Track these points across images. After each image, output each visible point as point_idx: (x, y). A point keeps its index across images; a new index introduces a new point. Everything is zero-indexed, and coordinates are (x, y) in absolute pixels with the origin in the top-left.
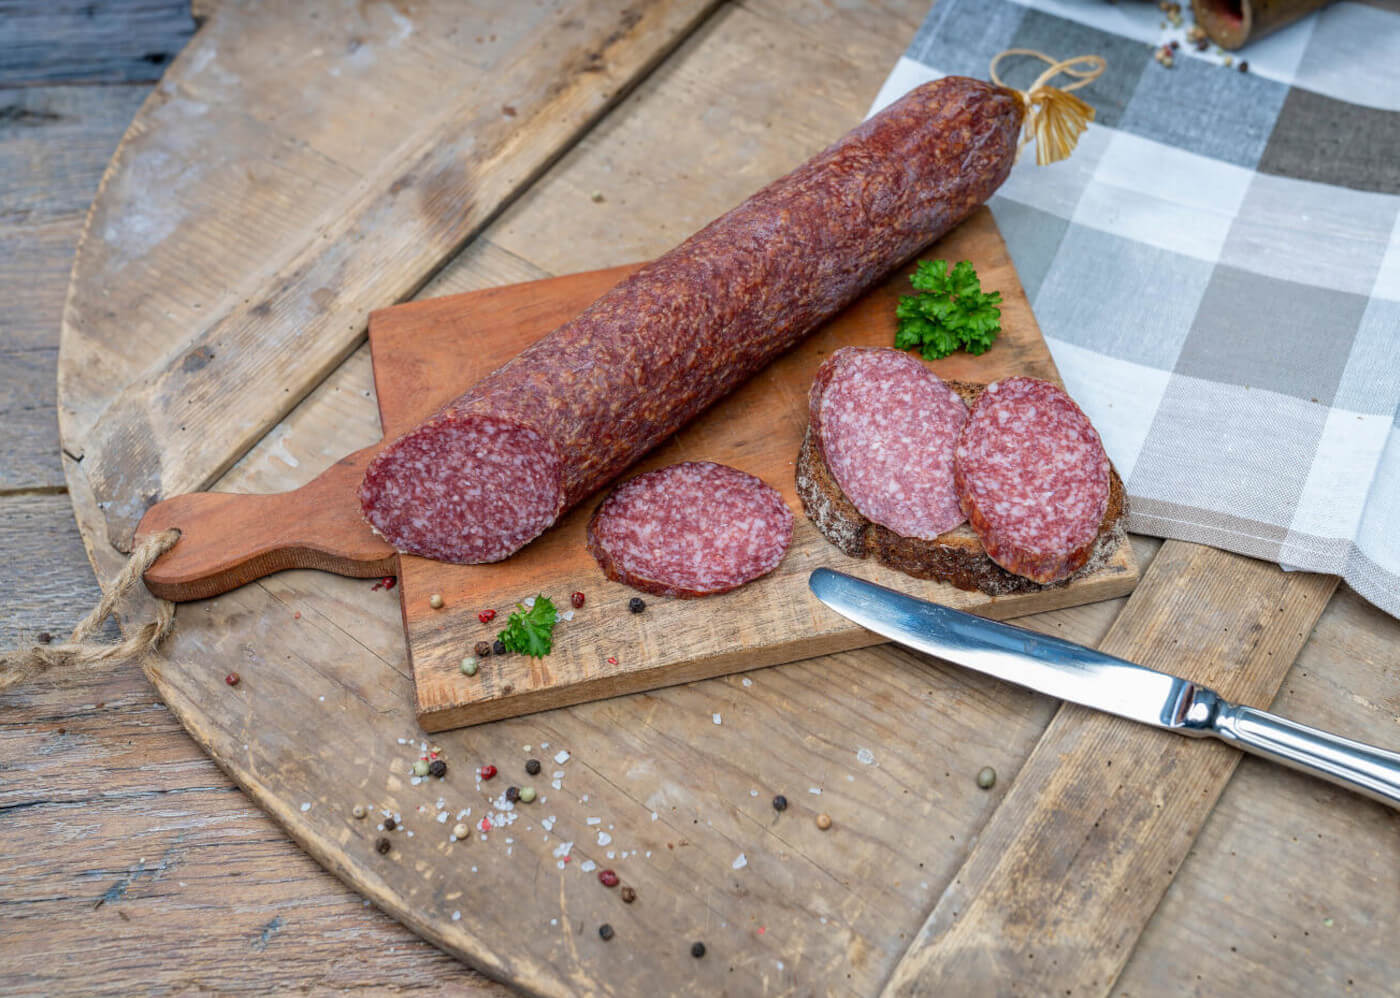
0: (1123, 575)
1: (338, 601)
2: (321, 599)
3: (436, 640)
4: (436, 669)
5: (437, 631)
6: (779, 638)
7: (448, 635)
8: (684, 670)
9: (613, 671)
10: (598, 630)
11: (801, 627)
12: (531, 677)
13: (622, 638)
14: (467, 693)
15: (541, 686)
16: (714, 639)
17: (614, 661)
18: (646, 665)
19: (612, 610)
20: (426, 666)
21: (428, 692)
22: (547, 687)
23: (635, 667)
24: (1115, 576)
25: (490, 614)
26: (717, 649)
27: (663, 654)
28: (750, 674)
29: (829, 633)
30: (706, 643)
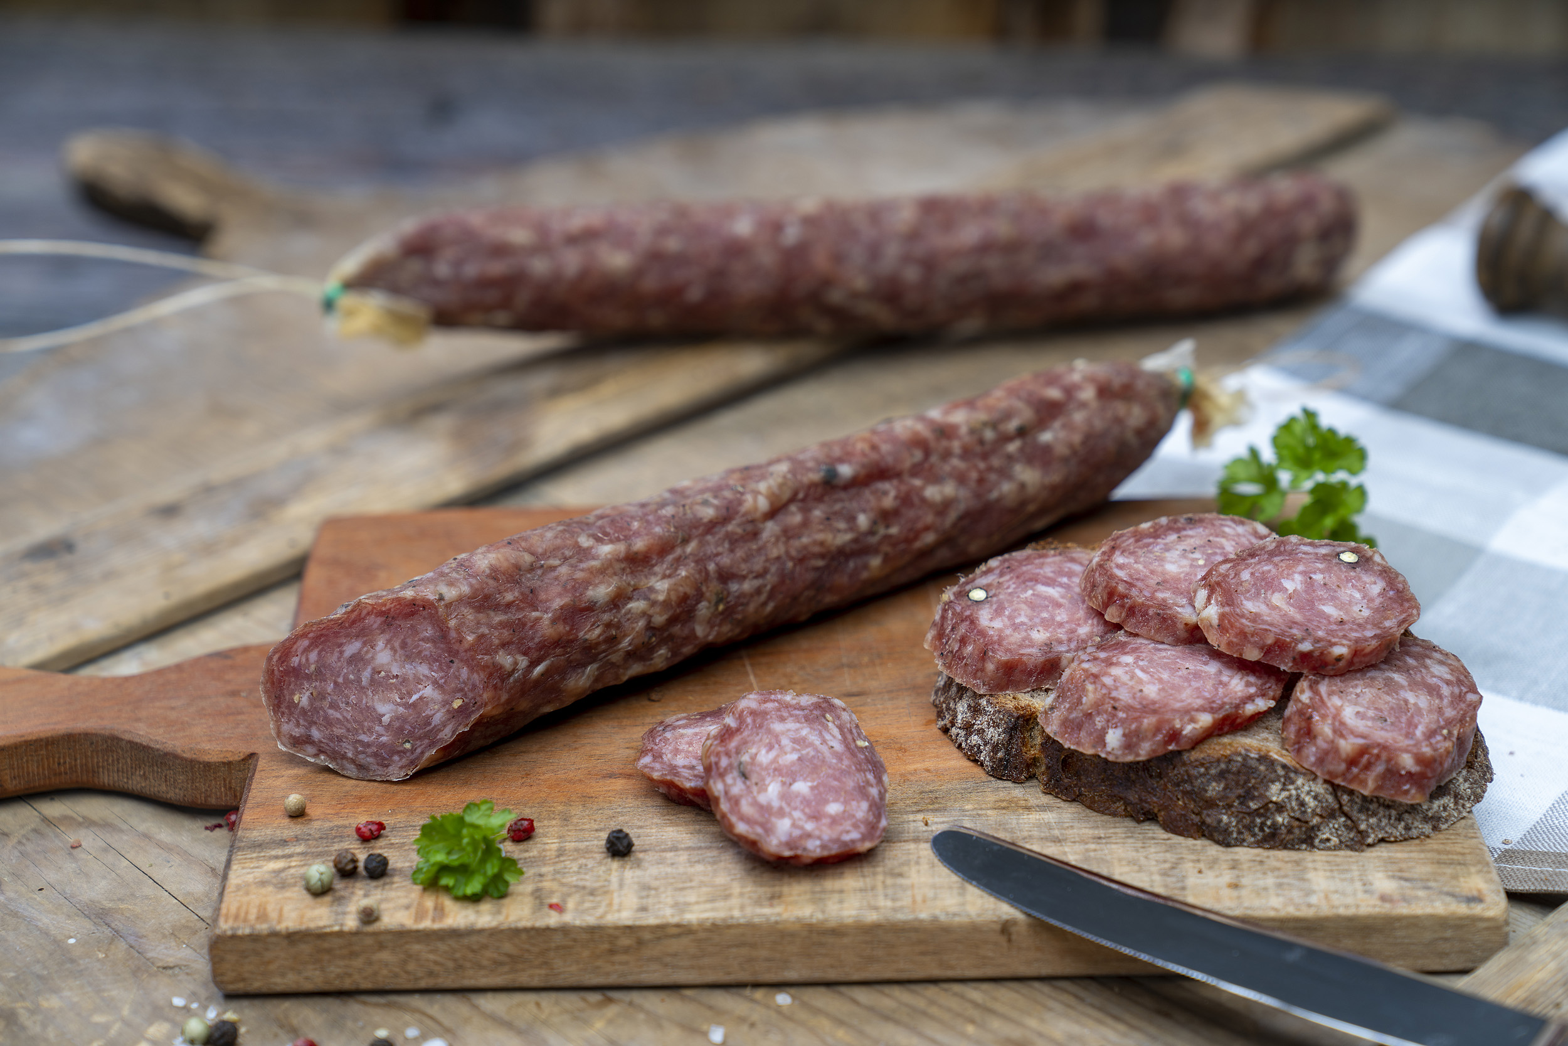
0: (1477, 910)
1: (146, 836)
2: (121, 831)
3: (279, 852)
4: (263, 883)
5: (284, 843)
6: (846, 913)
7: (299, 849)
8: (674, 945)
9: (553, 919)
10: (544, 870)
11: (889, 904)
12: (413, 910)
13: (581, 883)
14: (302, 917)
15: (426, 924)
16: (735, 902)
17: (557, 908)
18: (612, 919)
19: (577, 850)
20: (250, 878)
21: (239, 909)
22: (437, 926)
23: (591, 920)
24: (1462, 909)
25: (374, 828)
26: (736, 913)
27: (643, 909)
28: (793, 991)
29: (935, 919)
30: (720, 904)
